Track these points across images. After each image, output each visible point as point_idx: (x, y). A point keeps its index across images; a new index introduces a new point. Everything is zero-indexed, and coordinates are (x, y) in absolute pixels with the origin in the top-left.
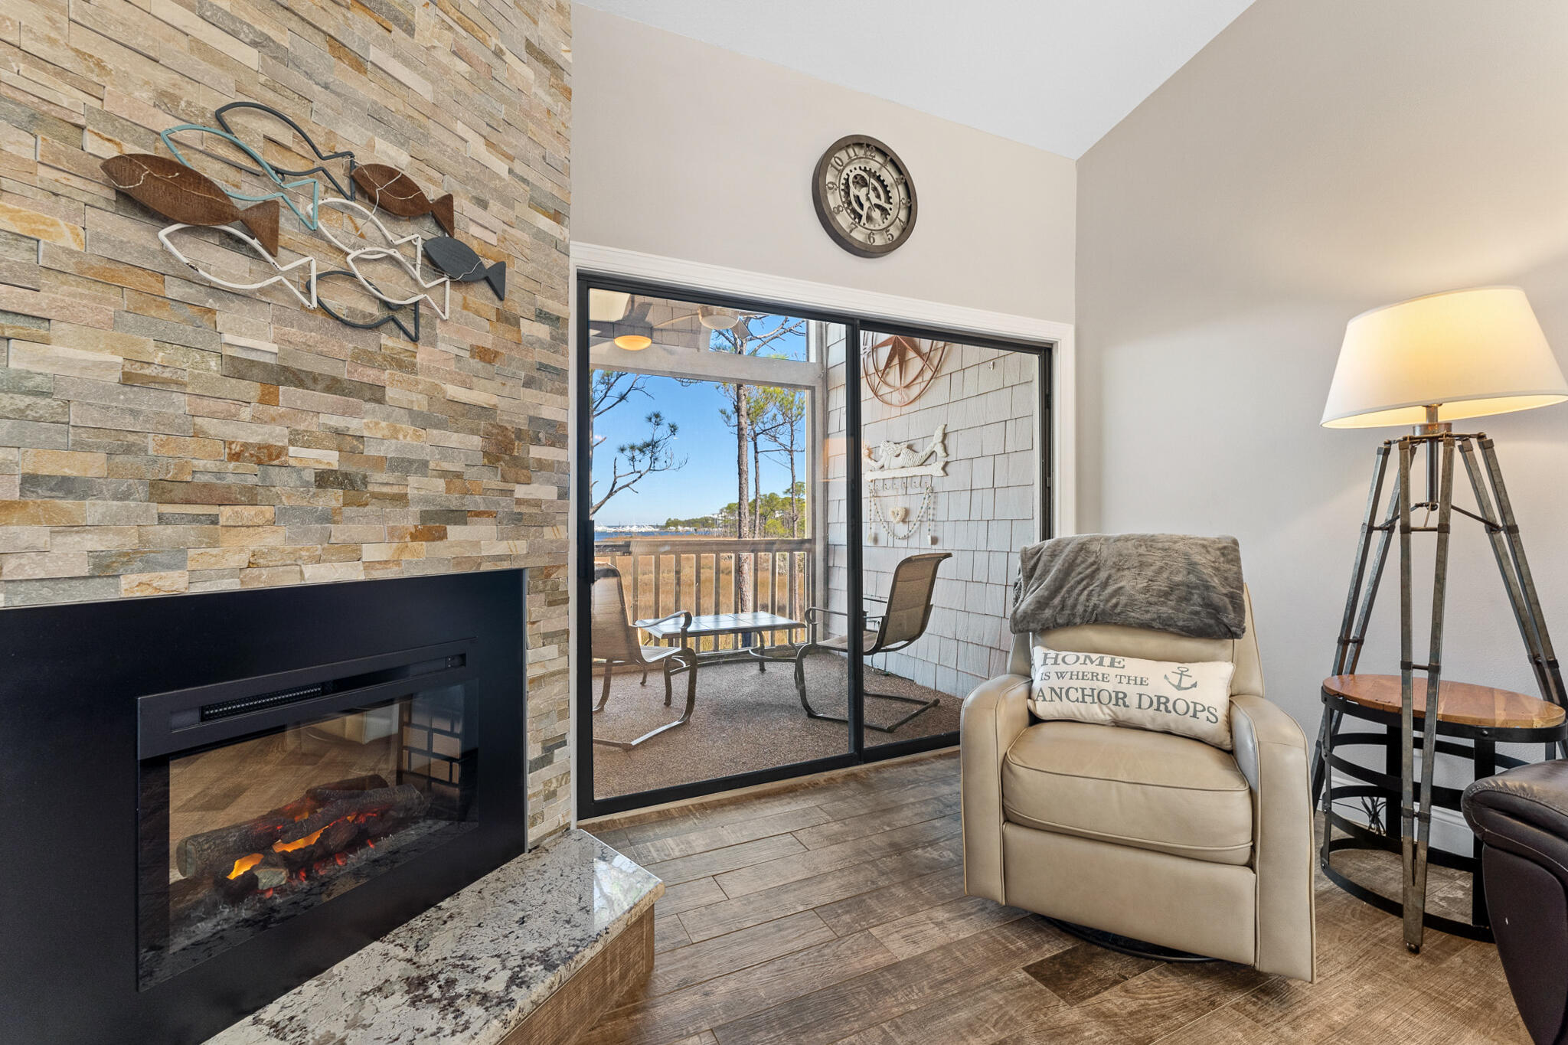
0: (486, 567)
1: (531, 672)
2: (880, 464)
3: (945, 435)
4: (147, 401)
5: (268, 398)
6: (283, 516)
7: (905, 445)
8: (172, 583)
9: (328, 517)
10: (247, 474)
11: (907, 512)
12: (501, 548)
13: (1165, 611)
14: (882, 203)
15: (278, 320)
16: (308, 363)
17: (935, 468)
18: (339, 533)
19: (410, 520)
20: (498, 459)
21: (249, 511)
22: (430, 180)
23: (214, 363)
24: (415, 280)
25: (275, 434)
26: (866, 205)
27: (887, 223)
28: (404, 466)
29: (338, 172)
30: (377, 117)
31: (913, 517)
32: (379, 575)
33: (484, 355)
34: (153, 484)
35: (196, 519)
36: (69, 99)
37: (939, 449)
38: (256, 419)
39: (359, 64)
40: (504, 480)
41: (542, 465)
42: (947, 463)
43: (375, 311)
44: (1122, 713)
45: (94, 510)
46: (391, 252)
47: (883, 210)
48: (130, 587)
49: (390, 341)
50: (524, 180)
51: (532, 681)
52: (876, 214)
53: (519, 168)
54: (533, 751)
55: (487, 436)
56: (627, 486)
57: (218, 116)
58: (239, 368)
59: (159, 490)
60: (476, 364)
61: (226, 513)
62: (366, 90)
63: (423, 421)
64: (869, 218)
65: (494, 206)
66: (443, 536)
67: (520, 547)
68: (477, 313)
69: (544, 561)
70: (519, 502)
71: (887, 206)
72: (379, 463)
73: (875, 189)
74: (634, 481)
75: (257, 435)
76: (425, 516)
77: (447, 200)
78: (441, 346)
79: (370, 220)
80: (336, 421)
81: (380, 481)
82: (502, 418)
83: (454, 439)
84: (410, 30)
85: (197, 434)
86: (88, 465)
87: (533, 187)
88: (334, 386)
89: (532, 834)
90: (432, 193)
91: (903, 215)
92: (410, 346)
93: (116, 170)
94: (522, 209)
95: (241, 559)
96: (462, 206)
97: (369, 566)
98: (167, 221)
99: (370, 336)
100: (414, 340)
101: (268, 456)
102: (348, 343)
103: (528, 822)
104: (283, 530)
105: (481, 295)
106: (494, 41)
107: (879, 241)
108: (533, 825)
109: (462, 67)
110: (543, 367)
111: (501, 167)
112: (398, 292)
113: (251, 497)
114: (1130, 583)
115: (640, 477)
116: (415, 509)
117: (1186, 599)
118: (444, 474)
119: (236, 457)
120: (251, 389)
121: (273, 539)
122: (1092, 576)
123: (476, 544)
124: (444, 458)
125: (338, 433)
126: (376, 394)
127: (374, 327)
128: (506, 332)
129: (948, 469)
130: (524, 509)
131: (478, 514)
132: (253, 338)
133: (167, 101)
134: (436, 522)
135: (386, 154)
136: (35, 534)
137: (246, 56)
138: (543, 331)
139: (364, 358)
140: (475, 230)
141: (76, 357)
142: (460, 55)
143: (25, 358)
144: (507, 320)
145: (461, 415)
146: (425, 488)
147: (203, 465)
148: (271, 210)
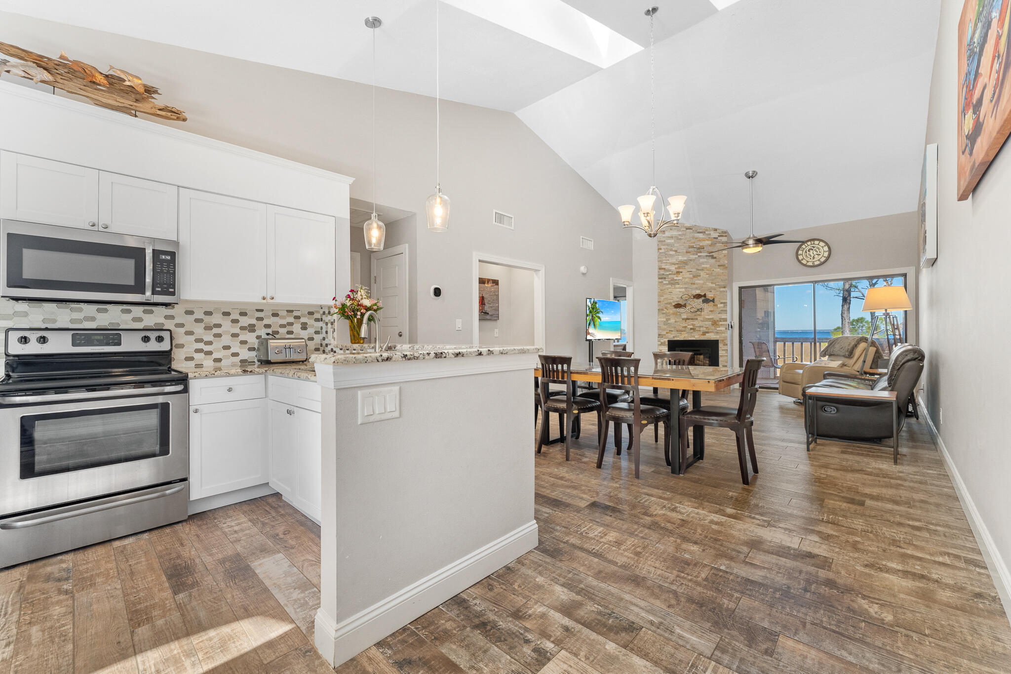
0: (713, 339)
1: (720, 355)
4: (677, 323)
5: (686, 321)
6: (687, 333)
8: (678, 339)
9: (692, 333)
10: (684, 329)
12: (715, 337)
14: (819, 253)
15: (686, 314)
16: (690, 317)
18: (694, 335)
20: (714, 324)
21: (684, 332)
22: (703, 292)
23: (681, 319)
24: (702, 305)
26: (812, 255)
28: (700, 327)
29: (692, 296)
30: (696, 288)
32: (697, 339)
33: (711, 311)
36: (671, 300)
38: (685, 323)
39: (694, 284)
41: (722, 325)
43: (696, 310)
45: (673, 333)
46: (698, 303)
47: (819, 255)
48: (676, 339)
49: (698, 313)
50: (718, 285)
52: (816, 256)
55: (712, 322)
57: (682, 297)
58: (683, 319)
59: (677, 331)
60: (710, 313)
61: (682, 332)
62: (695, 286)
63: (703, 321)
65: (713, 291)
66: (706, 335)
67: (719, 337)
68: (710, 306)
69: (723, 339)
72: (697, 327)
75: (685, 325)
77: (706, 294)
79: (696, 300)
80: (692, 323)
81: (697, 329)
83: (706, 323)
84: (700, 276)
85: (680, 325)
86: (673, 329)
87: (720, 285)
88: (692, 319)
90: (703, 294)
92: (701, 313)
93: (674, 306)
94: (718, 289)
95: (683, 337)
96: (708, 293)
98: (678, 308)
101: (685, 327)
102: (693, 314)
105: (711, 303)
109: (708, 276)
110: (722, 310)
111: (714, 285)
112: (699, 307)
116: (702, 332)
118: (706, 327)
119: (683, 327)
120: (684, 321)
121: (686, 335)
123: (711, 336)
124: (706, 325)
126: (697, 319)
127: (696, 312)
128: (716, 307)
130: (718, 331)
131: (711, 332)
132: (684, 316)
133: (677, 298)
134: (704, 333)
135: (698, 292)
136: (669, 335)
137: (684, 290)
138: (722, 305)
139: (696, 316)
140: (710, 295)
141: (672, 321)
142: (707, 274)
143: (669, 322)
144: (715, 305)
145: (708, 320)
146: (703, 329)
147: (681, 328)
148: (685, 304)
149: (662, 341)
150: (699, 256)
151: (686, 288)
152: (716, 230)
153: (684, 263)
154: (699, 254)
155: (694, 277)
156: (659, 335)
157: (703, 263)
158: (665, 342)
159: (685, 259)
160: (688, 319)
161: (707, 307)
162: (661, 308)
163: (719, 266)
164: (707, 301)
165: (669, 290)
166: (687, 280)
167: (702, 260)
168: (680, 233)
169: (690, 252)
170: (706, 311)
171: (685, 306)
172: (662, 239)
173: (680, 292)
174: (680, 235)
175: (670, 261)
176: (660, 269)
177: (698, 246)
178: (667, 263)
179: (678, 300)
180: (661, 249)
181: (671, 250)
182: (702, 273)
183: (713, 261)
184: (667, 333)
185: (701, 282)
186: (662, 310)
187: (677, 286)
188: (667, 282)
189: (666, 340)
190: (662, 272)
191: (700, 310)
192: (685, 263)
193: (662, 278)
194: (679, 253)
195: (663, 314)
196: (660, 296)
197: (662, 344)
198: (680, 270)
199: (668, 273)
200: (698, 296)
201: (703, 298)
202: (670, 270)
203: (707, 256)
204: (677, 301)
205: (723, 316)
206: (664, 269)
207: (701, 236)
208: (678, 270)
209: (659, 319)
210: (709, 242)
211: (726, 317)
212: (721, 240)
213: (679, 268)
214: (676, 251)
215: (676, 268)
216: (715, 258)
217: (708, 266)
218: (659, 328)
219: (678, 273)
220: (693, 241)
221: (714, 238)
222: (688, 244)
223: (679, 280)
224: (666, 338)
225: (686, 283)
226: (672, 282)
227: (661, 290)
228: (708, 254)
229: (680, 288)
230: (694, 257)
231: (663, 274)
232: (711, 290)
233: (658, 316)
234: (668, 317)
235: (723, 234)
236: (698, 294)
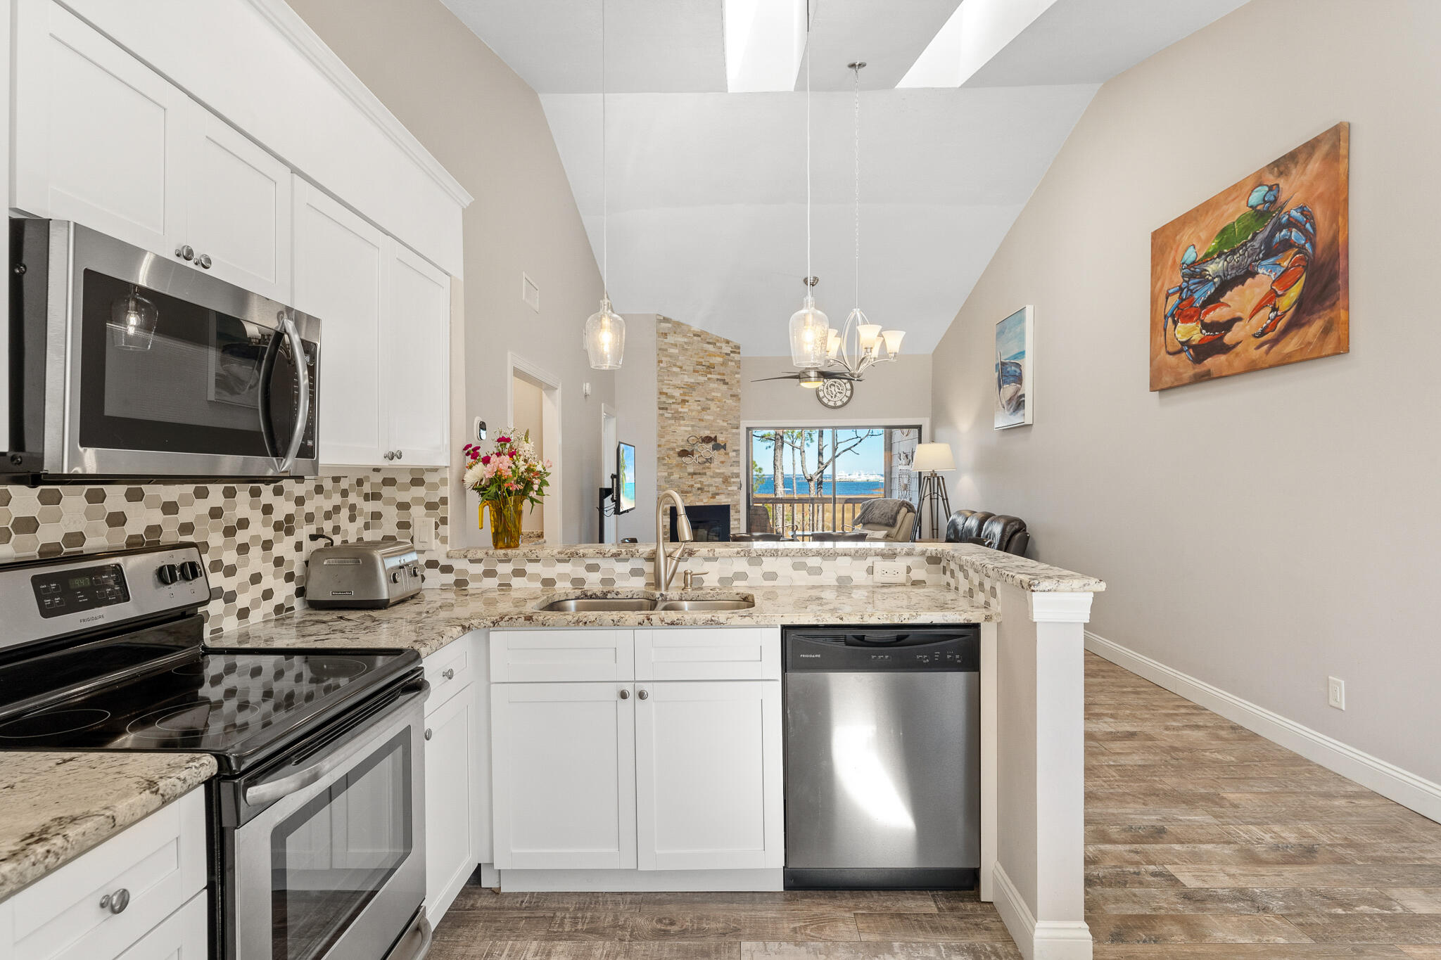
0: (723, 504)
1: (731, 526)
4: (681, 480)
5: (692, 477)
6: (694, 495)
9: (701, 495)
10: (690, 489)
12: (726, 500)
14: (840, 391)
15: (693, 466)
16: (697, 471)
18: (701, 497)
19: (710, 495)
20: (725, 482)
21: (690, 494)
22: (713, 433)
23: (687, 474)
24: (711, 452)
25: (692, 483)
26: (834, 393)
28: (709, 486)
29: (700, 439)
30: (705, 427)
32: (706, 504)
33: (722, 462)
36: (675, 445)
38: (691, 480)
39: (702, 420)
40: (726, 486)
41: (734, 482)
46: (708, 449)
47: (840, 393)
49: (707, 464)
50: (730, 424)
52: (838, 395)
53: (729, 422)
55: (723, 478)
56: (850, 449)
57: (688, 439)
58: (689, 474)
60: (721, 465)
61: (688, 495)
62: (703, 424)
63: (712, 477)
66: (718, 498)
67: (730, 500)
68: (721, 454)
69: (731, 502)
70: (729, 490)
72: (705, 485)
73: (837, 387)
74: (854, 446)
75: (690, 483)
76: (715, 494)
77: (716, 436)
79: (705, 445)
80: (700, 479)
81: (706, 489)
82: (726, 474)
83: (717, 480)
84: (710, 409)
85: (685, 484)
88: (700, 474)
90: (713, 436)
92: (710, 464)
93: (678, 453)
94: (730, 430)
96: (718, 435)
97: (704, 503)
98: (684, 456)
99: (704, 464)
101: (692, 486)
102: (702, 466)
104: (694, 497)
105: (722, 451)
106: (725, 400)
107: (839, 403)
109: (718, 409)
110: (734, 462)
111: (725, 424)
112: (708, 455)
113: (690, 492)
115: (860, 441)
116: (711, 493)
118: (715, 486)
119: (689, 487)
120: (690, 476)
121: (692, 498)
123: (721, 499)
124: (715, 483)
125: (700, 481)
126: (705, 474)
127: (705, 462)
128: (727, 456)
130: (730, 492)
131: (722, 493)
132: (691, 470)
133: (682, 440)
134: (713, 496)
135: (707, 433)
137: (690, 429)
138: (734, 454)
139: (704, 468)
140: (721, 439)
141: (676, 476)
142: (718, 407)
143: (672, 477)
144: (727, 454)
145: (718, 475)
146: (713, 489)
147: (686, 488)
148: (692, 451)
150: (709, 379)
151: (693, 426)
152: (728, 342)
154: (709, 376)
155: (703, 409)
157: (713, 390)
159: (693, 381)
160: (695, 474)
161: (718, 456)
162: (662, 456)
163: (732, 396)
164: (717, 447)
165: (672, 427)
166: (694, 413)
167: (712, 385)
168: (686, 340)
169: (697, 372)
170: (716, 463)
171: (692, 453)
172: (663, 347)
173: (686, 431)
174: (686, 343)
175: (674, 382)
176: (661, 393)
177: (707, 364)
178: (669, 385)
179: (682, 443)
180: (661, 362)
181: (675, 365)
182: (713, 406)
183: (725, 387)
185: (711, 418)
187: (682, 422)
188: (670, 415)
190: (663, 398)
191: (710, 460)
192: (691, 387)
193: (662, 409)
194: (685, 370)
195: (664, 465)
196: (661, 436)
198: (687, 398)
199: (671, 401)
200: (707, 440)
201: (713, 443)
202: (673, 397)
203: (718, 379)
204: (682, 446)
205: (735, 470)
206: (667, 394)
207: (710, 347)
208: (683, 398)
209: (659, 474)
210: (720, 360)
211: (738, 471)
212: (734, 357)
213: (684, 394)
214: (681, 368)
215: (681, 394)
216: (727, 384)
217: (719, 395)
218: (658, 487)
219: (684, 401)
220: (701, 354)
221: (727, 354)
222: (695, 359)
223: (684, 412)
224: (668, 504)
225: (692, 419)
226: (676, 415)
227: (662, 427)
228: (719, 377)
229: (685, 426)
230: (702, 379)
231: (664, 403)
232: (722, 430)
233: (658, 468)
234: (670, 471)
235: (736, 350)
236: (707, 437)
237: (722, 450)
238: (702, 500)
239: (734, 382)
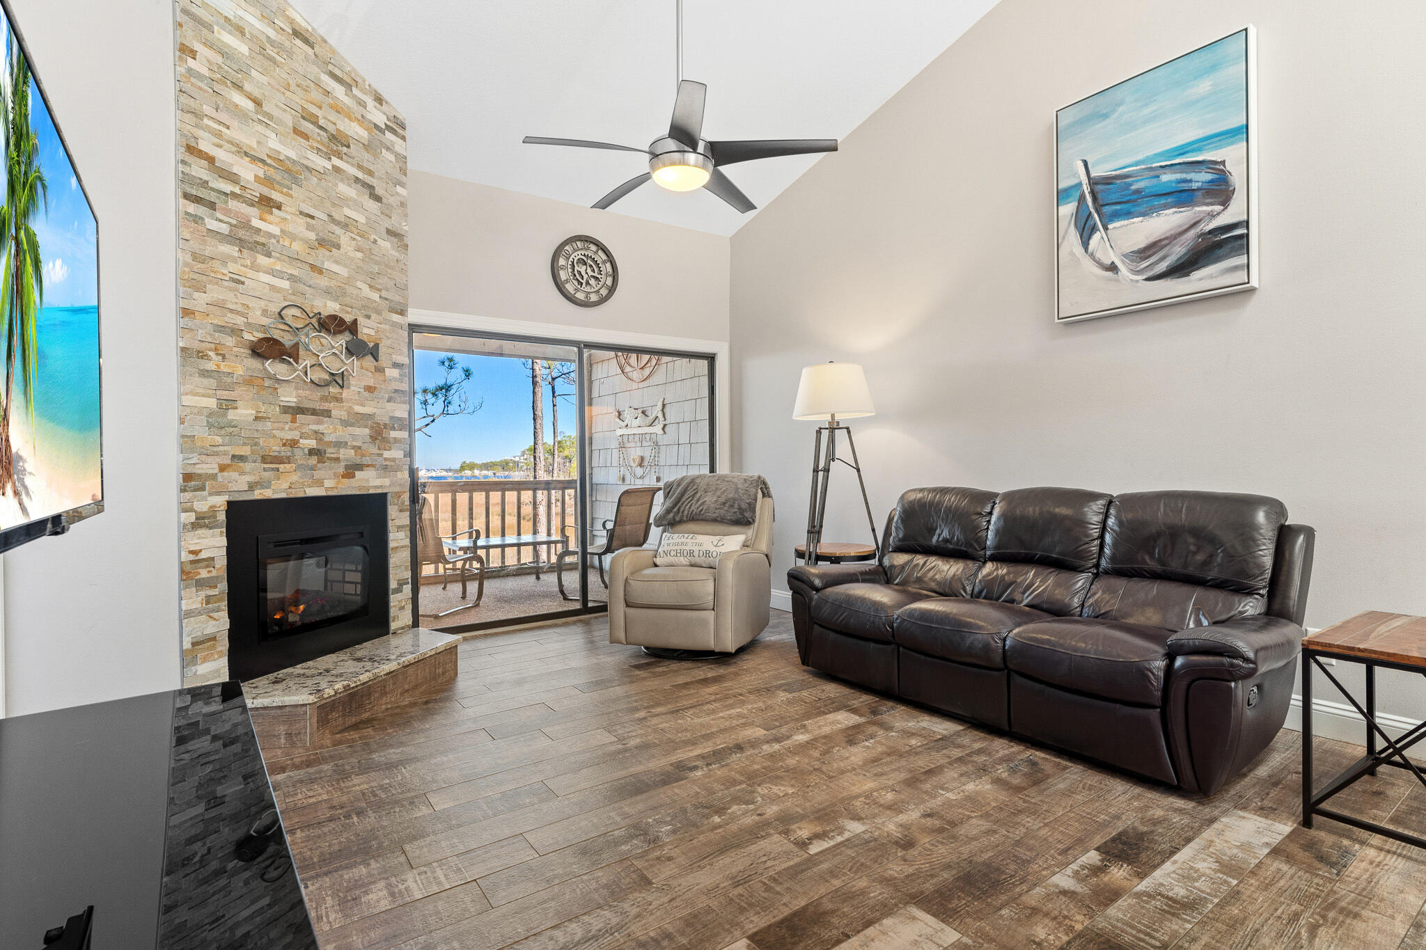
0: (372, 491)
1: (392, 545)
2: (625, 423)
3: (664, 405)
4: (261, 426)
5: (294, 421)
6: (299, 468)
7: (640, 411)
8: (268, 494)
9: (313, 468)
10: (286, 452)
11: (642, 459)
12: (378, 482)
13: (722, 512)
14: (596, 275)
15: (297, 388)
16: (307, 404)
17: (657, 429)
18: (317, 474)
19: (341, 470)
20: (376, 439)
21: (288, 466)
22: (347, 312)
23: (278, 409)
24: (342, 361)
25: (295, 435)
26: (585, 276)
27: (599, 286)
28: (339, 444)
29: (314, 321)
30: (327, 292)
31: (646, 463)
32: (331, 493)
33: (370, 389)
34: (263, 457)
35: (273, 469)
36: (240, 321)
37: (660, 415)
38: (290, 429)
39: (320, 271)
40: (379, 449)
41: (396, 440)
42: (665, 425)
43: (327, 377)
44: (694, 560)
45: (248, 466)
46: (334, 351)
47: (596, 278)
48: (258, 494)
49: (334, 390)
50: (386, 299)
51: (392, 549)
52: (592, 282)
53: (384, 294)
54: (393, 585)
55: (372, 428)
57: (280, 314)
58: (286, 410)
59: (264, 459)
60: (366, 394)
61: (281, 467)
62: (323, 282)
63: (345, 423)
64: (588, 283)
65: (374, 316)
66: (354, 476)
67: (386, 482)
68: (367, 370)
69: (397, 489)
70: (386, 459)
71: (599, 276)
72: (330, 444)
73: (591, 266)
75: (289, 435)
76: (347, 467)
77: (355, 320)
78: (353, 388)
79: (327, 339)
80: (315, 427)
81: (331, 453)
82: (377, 419)
83: (357, 431)
84: (338, 247)
85: (274, 437)
86: (245, 451)
87: (391, 301)
88: (314, 412)
89: (393, 626)
90: (348, 318)
91: (609, 282)
92: (341, 391)
93: (254, 345)
94: (386, 314)
95: (286, 485)
97: (327, 489)
98: (267, 359)
99: (326, 388)
100: (342, 387)
101: (293, 444)
102: (319, 393)
103: (391, 619)
104: (299, 474)
105: (368, 361)
106: (373, 237)
107: (594, 298)
108: (394, 621)
109: (360, 255)
110: (396, 391)
111: (375, 296)
112: (335, 367)
113: (288, 460)
114: (710, 499)
116: (343, 464)
117: (732, 506)
118: (354, 447)
119: (284, 445)
120: (288, 417)
121: (295, 477)
122: (693, 496)
123: (367, 480)
124: (354, 440)
125: (316, 432)
126: (327, 413)
127: (327, 384)
129: (666, 429)
130: (388, 463)
131: (368, 466)
132: (289, 397)
133: (265, 312)
134: (351, 470)
135: (331, 307)
136: (235, 475)
137: (285, 284)
138: (395, 372)
139: (324, 399)
140: (366, 331)
141: (243, 413)
142: (359, 250)
143: (232, 415)
144: (380, 370)
145: (361, 419)
146: (347, 454)
147: (275, 448)
148: (296, 345)
149: (202, 506)
150: (336, 169)
151: (292, 278)
152: (379, 100)
153: (288, 171)
154: (336, 161)
155: (322, 243)
156: (187, 477)
157: (344, 202)
158: (213, 510)
159: (292, 154)
160: (301, 411)
161: (358, 373)
162: (196, 345)
163: (389, 232)
164: (358, 349)
165: (232, 267)
166: (297, 246)
168: (271, 33)
169: (306, 137)
173: (275, 289)
175: (236, 136)
177: (331, 128)
178: (217, 135)
179: (265, 321)
180: (191, 53)
181: (238, 87)
182: (345, 239)
183: (372, 205)
184: (223, 468)
185: (340, 271)
186: (202, 355)
187: (262, 260)
188: (224, 229)
189: (220, 501)
190: (198, 169)
191: (339, 380)
192: (292, 173)
193: (195, 200)
194: (269, 117)
195: (205, 374)
196: (192, 281)
197: (202, 522)
198: (275, 196)
199: (227, 187)
200: (331, 325)
202: (232, 178)
203: (357, 180)
204: (264, 328)
205: (398, 411)
206: (210, 159)
207: (339, 91)
208: (266, 191)
209: (187, 400)
210: (362, 133)
212: (392, 143)
213: (267, 181)
214: (258, 103)
215: (257, 180)
216: (378, 199)
217: (362, 219)
218: (187, 443)
219: (267, 203)
220: (316, 95)
221: (376, 126)
222: (298, 99)
223: (270, 235)
224: (219, 493)
225: (294, 259)
226: (241, 233)
227: (195, 256)
228: (360, 175)
229: (273, 273)
230: (320, 162)
231: (204, 184)
232: (369, 310)
233: (181, 383)
234: (225, 394)
235: (397, 126)
236: (334, 318)
237: (369, 358)
238: (320, 483)
239: (392, 200)
